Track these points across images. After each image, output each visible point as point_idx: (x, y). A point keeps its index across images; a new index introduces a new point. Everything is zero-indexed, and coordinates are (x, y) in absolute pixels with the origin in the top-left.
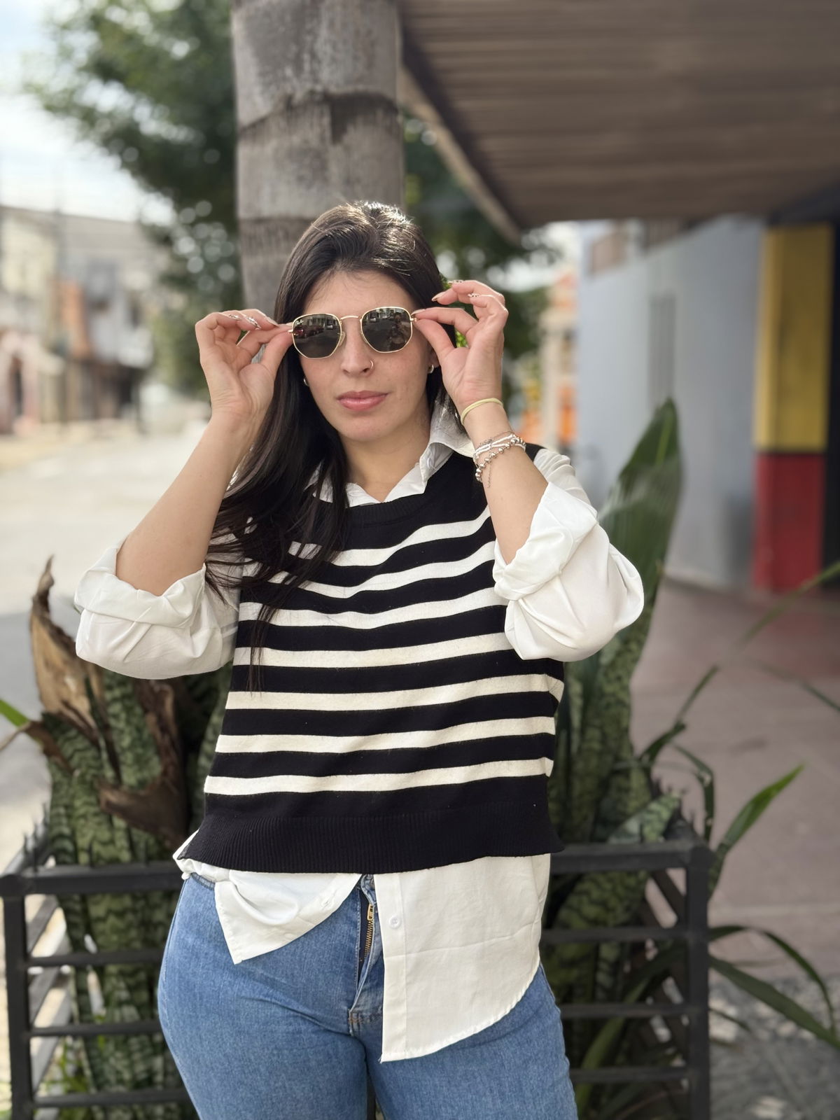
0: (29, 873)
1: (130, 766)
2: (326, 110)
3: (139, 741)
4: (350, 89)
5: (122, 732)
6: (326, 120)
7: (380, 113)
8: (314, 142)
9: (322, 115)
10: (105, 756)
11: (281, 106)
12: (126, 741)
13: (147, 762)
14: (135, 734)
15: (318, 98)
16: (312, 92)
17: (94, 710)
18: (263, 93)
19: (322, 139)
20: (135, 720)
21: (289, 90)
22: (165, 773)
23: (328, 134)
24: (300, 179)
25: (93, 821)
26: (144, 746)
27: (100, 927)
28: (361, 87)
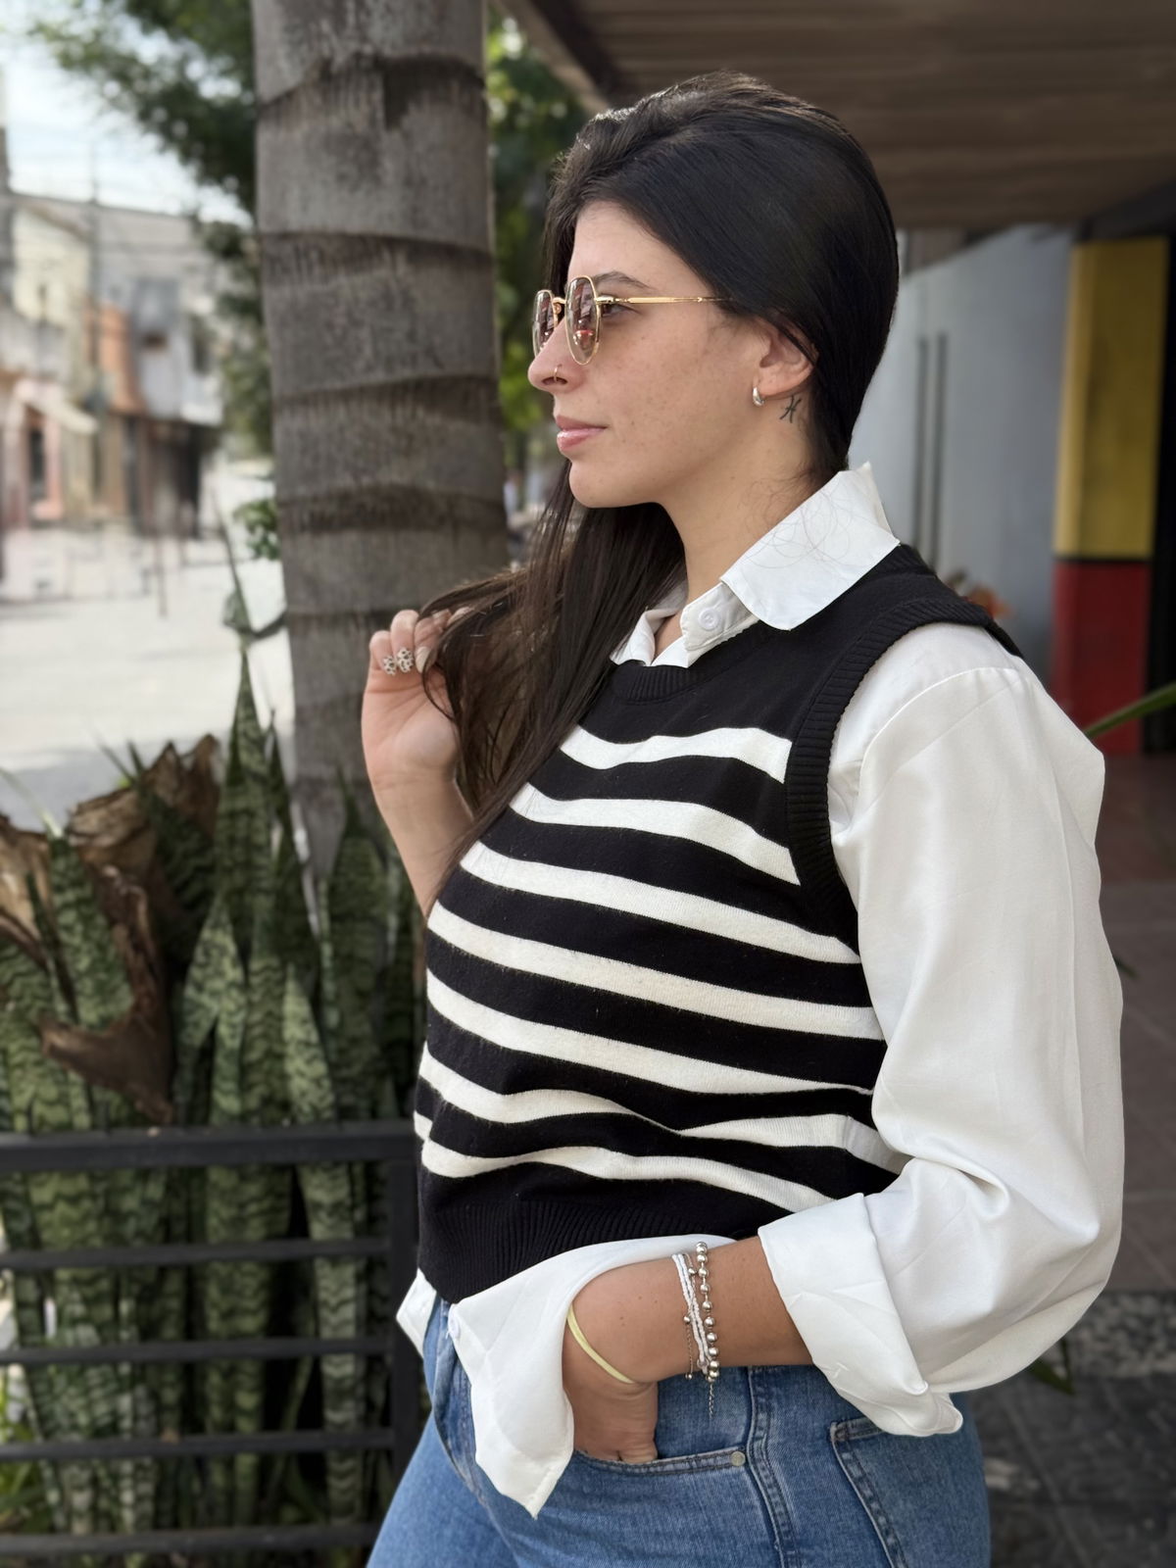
1: (90, 997)
2: (378, 81)
3: (100, 963)
4: (412, 51)
5: (77, 950)
6: (378, 96)
8: (361, 126)
9: (371, 87)
10: (55, 982)
11: (315, 75)
12: (84, 963)
13: (113, 991)
14: (96, 953)
15: (368, 63)
16: (358, 56)
18: (290, 56)
19: (372, 122)
20: (96, 935)
21: (326, 52)
22: (137, 1008)
23: (380, 115)
24: (342, 178)
25: (33, 1073)
26: (108, 969)
28: (427, 49)
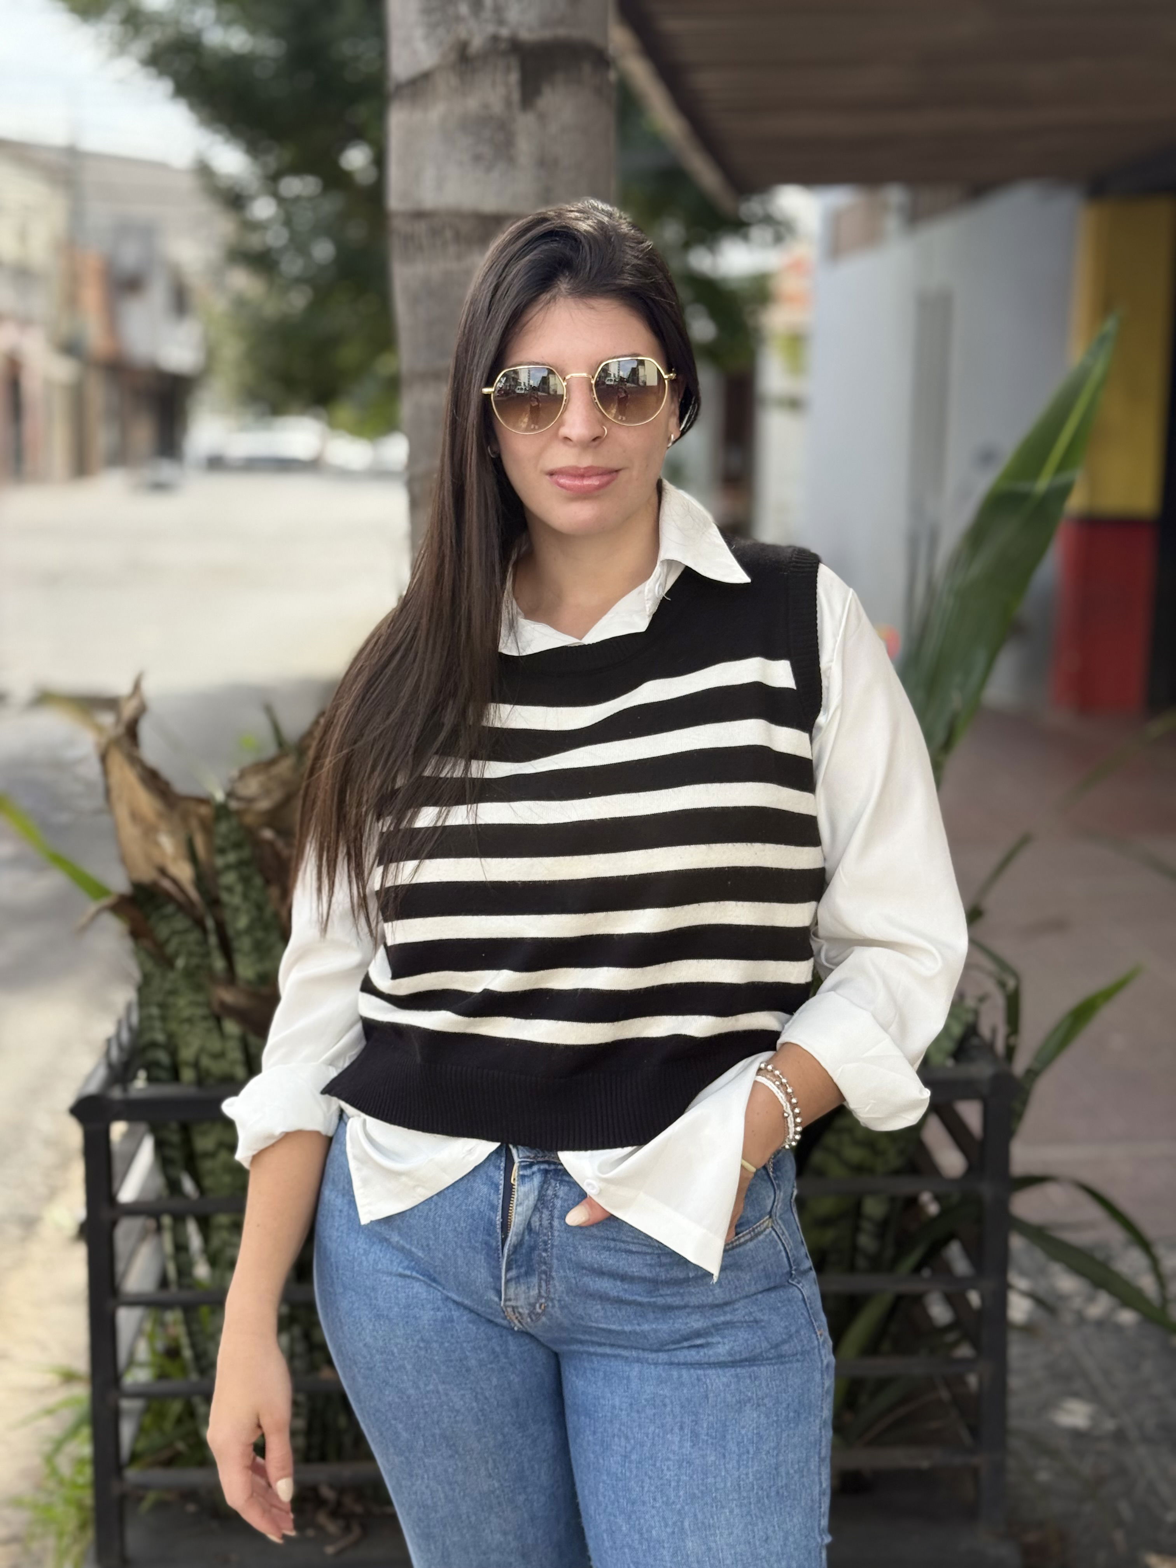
0: (116, 1093)
1: (246, 955)
2: (514, 63)
3: (257, 921)
5: (237, 909)
6: (514, 78)
7: (587, 68)
8: (497, 107)
9: (508, 70)
10: (213, 939)
11: (453, 56)
12: (242, 922)
14: (254, 912)
15: (503, 46)
17: (200, 880)
18: (426, 38)
19: (508, 104)
20: (254, 895)
23: (516, 97)
24: (477, 158)
25: (201, 1027)
26: (266, 928)
27: (207, 1165)
